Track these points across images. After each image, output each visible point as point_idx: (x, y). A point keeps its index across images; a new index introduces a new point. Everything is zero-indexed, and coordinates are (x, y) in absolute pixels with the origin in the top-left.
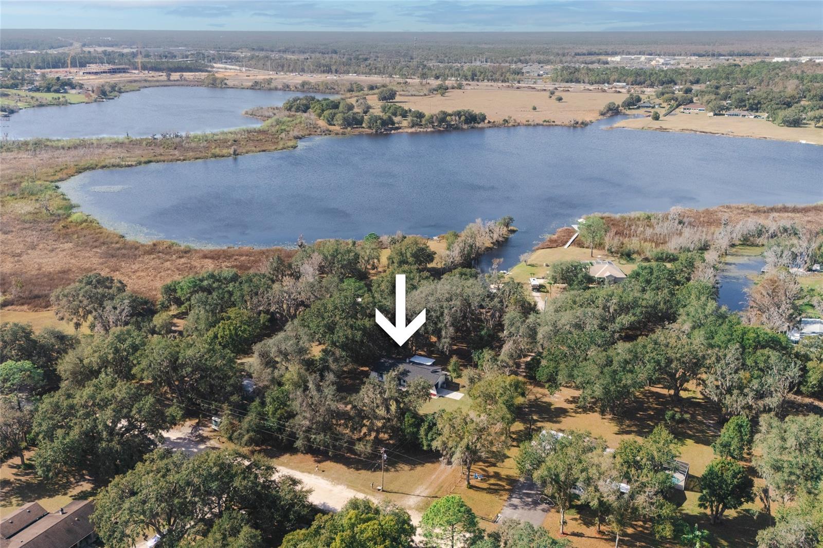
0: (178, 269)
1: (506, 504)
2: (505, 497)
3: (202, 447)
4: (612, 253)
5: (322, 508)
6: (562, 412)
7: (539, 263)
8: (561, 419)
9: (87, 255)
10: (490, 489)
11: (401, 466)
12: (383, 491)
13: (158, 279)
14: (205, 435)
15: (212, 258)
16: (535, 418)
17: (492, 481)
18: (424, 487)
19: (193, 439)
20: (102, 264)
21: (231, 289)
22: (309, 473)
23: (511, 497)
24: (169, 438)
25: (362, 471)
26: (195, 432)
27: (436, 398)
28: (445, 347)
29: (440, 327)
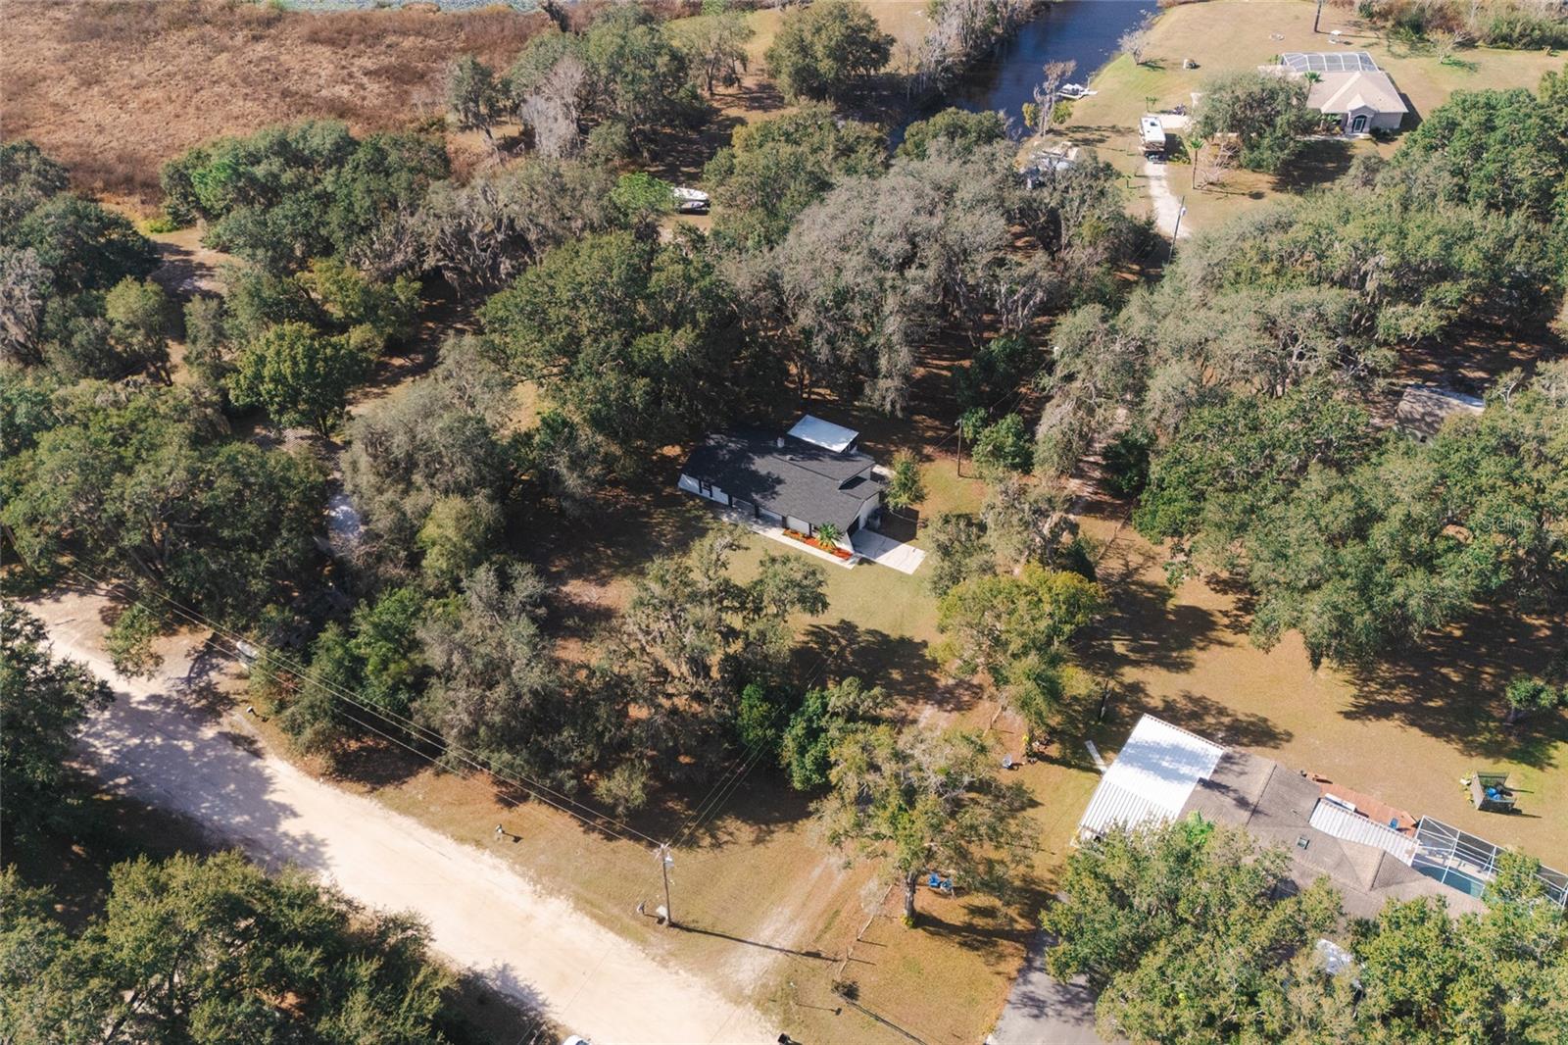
0: (245, 80)
1: (1014, 993)
2: (1012, 965)
3: (209, 732)
4: (1371, 15)
5: (495, 985)
6: (1197, 625)
7: (1172, 57)
8: (1195, 654)
9: (33, 29)
10: (970, 928)
11: (732, 824)
12: (673, 925)
13: (191, 110)
14: (221, 689)
15: (331, 42)
16: (1119, 647)
17: (981, 900)
18: (788, 912)
19: (190, 700)
20: (63, 60)
21: (330, 189)
22: (478, 844)
23: (1028, 967)
24: (126, 697)
25: (624, 843)
26: (199, 675)
27: (851, 567)
28: (888, 400)
29: (874, 345)
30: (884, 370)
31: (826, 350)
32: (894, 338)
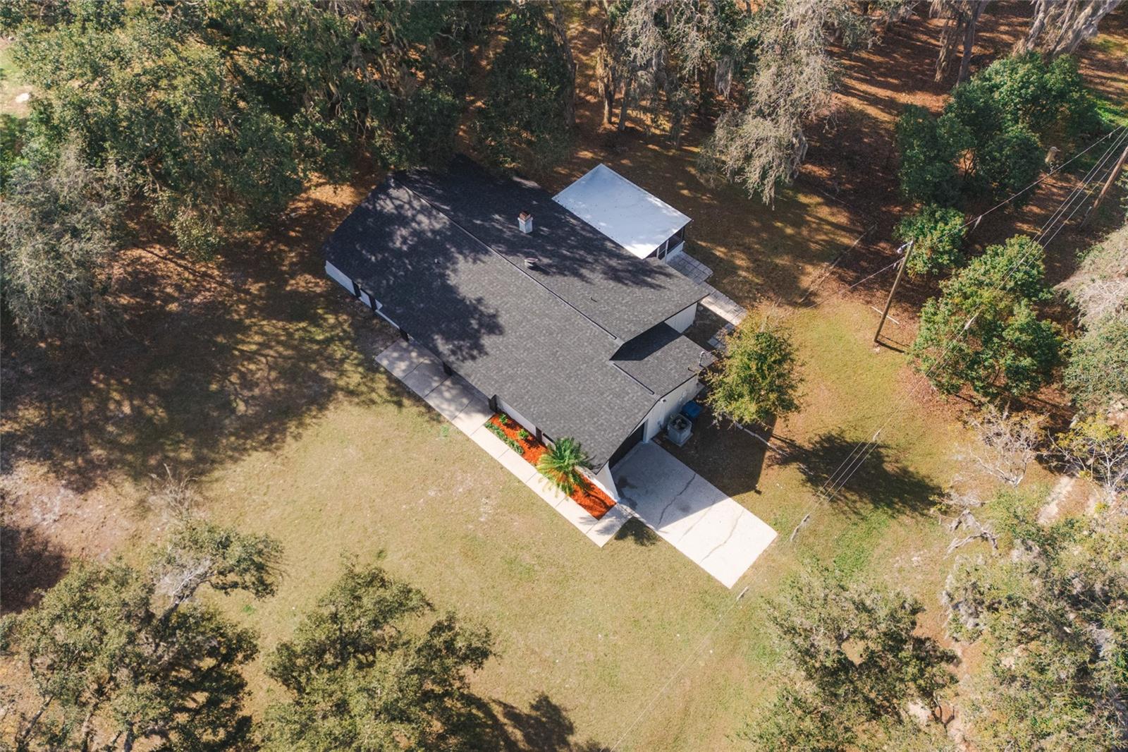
27: (601, 540)
28: (757, 163)
29: (752, 44)
30: (762, 97)
31: (650, 39)
32: (801, 33)
